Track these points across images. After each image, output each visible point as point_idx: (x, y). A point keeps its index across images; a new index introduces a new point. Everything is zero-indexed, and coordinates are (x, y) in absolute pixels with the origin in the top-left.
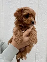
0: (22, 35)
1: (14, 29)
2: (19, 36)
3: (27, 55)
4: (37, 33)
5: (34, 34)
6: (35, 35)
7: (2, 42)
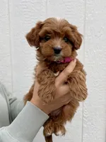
0: (53, 83)
1: (35, 69)
3: (67, 125)
4: (85, 75)
6: (82, 81)
7: (10, 97)
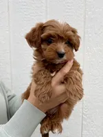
2: (43, 84)
5: (76, 79)
